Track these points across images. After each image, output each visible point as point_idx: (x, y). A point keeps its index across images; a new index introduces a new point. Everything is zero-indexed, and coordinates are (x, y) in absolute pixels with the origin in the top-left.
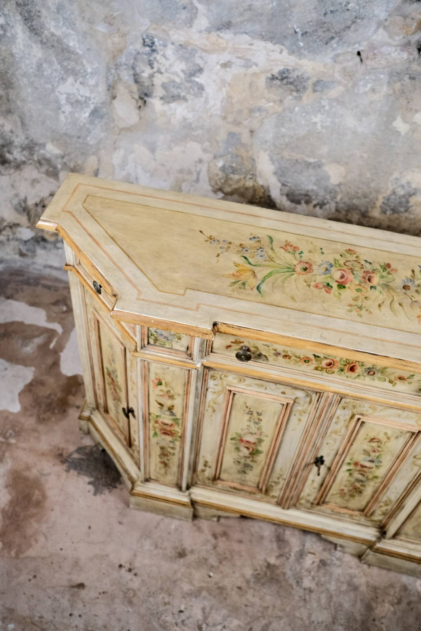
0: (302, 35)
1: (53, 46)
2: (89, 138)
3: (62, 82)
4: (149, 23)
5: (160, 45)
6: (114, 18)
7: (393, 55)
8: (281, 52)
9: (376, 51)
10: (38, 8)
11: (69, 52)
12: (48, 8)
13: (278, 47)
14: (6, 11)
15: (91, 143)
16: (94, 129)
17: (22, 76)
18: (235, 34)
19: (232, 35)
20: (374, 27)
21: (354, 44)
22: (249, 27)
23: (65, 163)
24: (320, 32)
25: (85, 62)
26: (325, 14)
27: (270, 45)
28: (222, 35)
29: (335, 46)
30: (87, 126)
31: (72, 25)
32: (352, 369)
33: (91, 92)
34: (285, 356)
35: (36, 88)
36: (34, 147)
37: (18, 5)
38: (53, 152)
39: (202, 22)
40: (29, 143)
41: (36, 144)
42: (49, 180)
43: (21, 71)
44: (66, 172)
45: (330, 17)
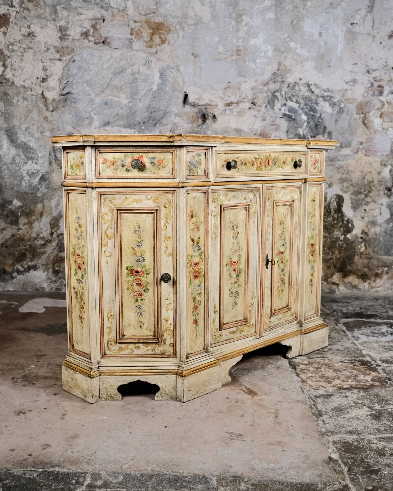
0: (143, 123)
1: (22, 147)
2: (38, 193)
3: (25, 164)
4: (71, 128)
6: (54, 129)
7: (185, 126)
9: (177, 125)
10: (16, 130)
11: (30, 149)
12: (22, 129)
13: (133, 131)
15: (39, 196)
16: (41, 187)
17: (3, 165)
18: (112, 127)
19: (110, 128)
20: (174, 117)
21: (167, 125)
22: (118, 123)
23: (23, 211)
24: (151, 121)
25: (38, 152)
26: (151, 113)
27: (129, 130)
28: (105, 128)
29: (159, 127)
30: (37, 186)
31: (32, 135)
33: (41, 167)
35: (10, 170)
36: (5, 205)
37: (6, 131)
38: (16, 205)
39: (96, 123)
40: (3, 203)
41: (7, 202)
42: (13, 227)
43: (3, 162)
44: (23, 217)
45: (153, 114)
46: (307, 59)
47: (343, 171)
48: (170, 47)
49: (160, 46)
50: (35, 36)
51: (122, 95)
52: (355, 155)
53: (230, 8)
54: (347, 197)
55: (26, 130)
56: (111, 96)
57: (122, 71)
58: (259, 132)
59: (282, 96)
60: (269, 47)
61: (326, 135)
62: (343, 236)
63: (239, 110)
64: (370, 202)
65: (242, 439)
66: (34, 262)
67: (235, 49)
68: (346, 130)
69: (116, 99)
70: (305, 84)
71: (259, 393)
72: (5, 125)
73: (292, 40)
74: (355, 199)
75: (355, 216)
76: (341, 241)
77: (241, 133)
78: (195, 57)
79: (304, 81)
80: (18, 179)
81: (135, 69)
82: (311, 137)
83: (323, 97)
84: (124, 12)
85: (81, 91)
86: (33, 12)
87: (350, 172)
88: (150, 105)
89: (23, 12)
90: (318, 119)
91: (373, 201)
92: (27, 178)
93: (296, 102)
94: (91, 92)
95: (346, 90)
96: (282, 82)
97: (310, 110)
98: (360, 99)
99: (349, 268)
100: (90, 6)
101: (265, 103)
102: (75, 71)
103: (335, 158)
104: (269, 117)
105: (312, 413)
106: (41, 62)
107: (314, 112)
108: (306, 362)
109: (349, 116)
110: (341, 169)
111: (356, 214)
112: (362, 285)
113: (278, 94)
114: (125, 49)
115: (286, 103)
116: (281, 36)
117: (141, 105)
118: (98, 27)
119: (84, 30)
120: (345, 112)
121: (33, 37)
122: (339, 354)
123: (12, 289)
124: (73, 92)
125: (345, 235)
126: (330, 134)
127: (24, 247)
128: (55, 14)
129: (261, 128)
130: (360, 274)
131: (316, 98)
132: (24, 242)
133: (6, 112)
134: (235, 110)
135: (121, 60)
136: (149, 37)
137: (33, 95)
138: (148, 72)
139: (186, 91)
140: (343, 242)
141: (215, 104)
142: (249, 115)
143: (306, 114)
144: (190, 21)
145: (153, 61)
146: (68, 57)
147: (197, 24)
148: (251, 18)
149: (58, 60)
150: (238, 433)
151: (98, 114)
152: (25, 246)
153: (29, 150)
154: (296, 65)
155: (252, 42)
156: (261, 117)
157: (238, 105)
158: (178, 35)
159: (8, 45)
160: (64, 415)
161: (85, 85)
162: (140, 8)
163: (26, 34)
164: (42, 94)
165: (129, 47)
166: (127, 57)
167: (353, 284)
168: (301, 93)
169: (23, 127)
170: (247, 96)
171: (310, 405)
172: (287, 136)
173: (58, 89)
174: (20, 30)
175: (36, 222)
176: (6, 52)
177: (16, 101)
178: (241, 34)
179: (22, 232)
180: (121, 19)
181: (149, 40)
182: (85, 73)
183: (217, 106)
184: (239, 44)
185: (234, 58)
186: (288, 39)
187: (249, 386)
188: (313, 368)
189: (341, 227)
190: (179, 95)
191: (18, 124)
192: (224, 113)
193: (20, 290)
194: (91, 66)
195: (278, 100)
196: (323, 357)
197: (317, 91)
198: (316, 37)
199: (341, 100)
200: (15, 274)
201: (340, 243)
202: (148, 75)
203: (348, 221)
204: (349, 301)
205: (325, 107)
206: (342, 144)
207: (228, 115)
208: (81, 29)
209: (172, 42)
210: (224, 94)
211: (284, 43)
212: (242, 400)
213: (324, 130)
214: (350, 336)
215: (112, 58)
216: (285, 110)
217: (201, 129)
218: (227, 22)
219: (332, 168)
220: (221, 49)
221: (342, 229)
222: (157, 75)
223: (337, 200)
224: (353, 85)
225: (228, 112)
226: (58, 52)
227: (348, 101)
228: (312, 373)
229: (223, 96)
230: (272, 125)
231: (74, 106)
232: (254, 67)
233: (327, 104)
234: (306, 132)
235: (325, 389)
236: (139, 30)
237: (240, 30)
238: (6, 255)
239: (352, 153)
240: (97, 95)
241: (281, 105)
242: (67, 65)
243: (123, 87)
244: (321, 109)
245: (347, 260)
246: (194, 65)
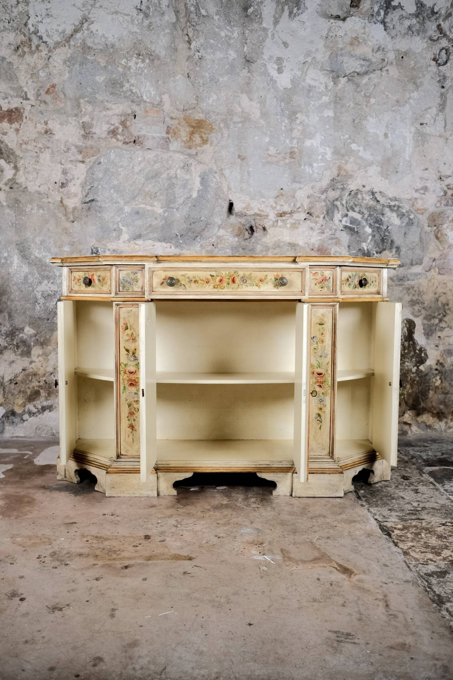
0: (181, 236)
1: (36, 264)
2: (55, 319)
3: (39, 284)
4: (95, 241)
5: (102, 252)
6: (75, 242)
7: (230, 240)
8: (171, 248)
10: (29, 244)
12: (36, 243)
13: (168, 245)
14: (9, 249)
17: (13, 285)
19: (142, 242)
20: (217, 229)
21: (209, 238)
22: (151, 235)
23: (37, 340)
24: (190, 234)
25: (55, 270)
27: (164, 244)
28: (136, 242)
29: (199, 240)
30: (54, 310)
31: (49, 250)
32: (234, 281)
34: (195, 281)
35: (22, 291)
36: (15, 333)
37: (17, 245)
38: (29, 333)
39: (125, 236)
40: (12, 330)
41: (17, 329)
42: (24, 359)
43: (13, 282)
44: (37, 347)
45: (193, 226)
46: (372, 164)
47: (414, 293)
48: (212, 148)
49: (200, 146)
50: (54, 134)
51: (156, 204)
52: (427, 273)
53: (282, 103)
54: (418, 322)
55: (41, 244)
56: (143, 203)
57: (156, 175)
58: (316, 246)
59: (343, 205)
60: (327, 149)
61: (394, 250)
62: (416, 368)
63: (293, 221)
64: (445, 328)
65: (353, 641)
66: (50, 401)
67: (289, 151)
68: (417, 245)
69: (149, 208)
70: (369, 191)
71: (355, 571)
72: (16, 238)
73: (354, 142)
74: (428, 325)
75: (428, 344)
76: (413, 373)
77: (296, 248)
78: (242, 160)
79: (367, 188)
80: (31, 301)
81: (172, 172)
82: (377, 253)
83: (389, 206)
84: (159, 106)
85: (107, 198)
86: (51, 106)
87: (422, 294)
88: (189, 215)
89: (39, 106)
90: (384, 232)
91: (448, 327)
92: (42, 301)
93: (359, 213)
94: (119, 200)
95: (416, 199)
96: (343, 189)
97: (375, 222)
98: (432, 209)
99: (423, 405)
100: (119, 99)
101: (323, 213)
102: (101, 175)
103: (404, 277)
104: (328, 230)
105: (430, 598)
106: (60, 165)
107: (380, 224)
108: (400, 526)
109: (420, 229)
110: (411, 290)
111: (429, 341)
112: (438, 425)
113: (338, 203)
114: (160, 150)
115: (348, 213)
116: (342, 137)
117: (178, 215)
118: (128, 123)
119: (112, 128)
120: (415, 224)
121: (50, 135)
122: (437, 515)
123: (22, 435)
124: (98, 199)
125: (418, 367)
126: (398, 248)
127: (37, 384)
128: (78, 109)
129: (319, 242)
130: (435, 412)
131: (381, 208)
132: (38, 377)
133: (17, 222)
134: (288, 221)
135: (155, 162)
136: (189, 136)
137: (49, 202)
138: (188, 177)
139: (231, 199)
140: (415, 375)
141: (265, 214)
142: (304, 227)
143: (370, 226)
144: (236, 119)
145: (194, 164)
146: (93, 159)
147: (244, 121)
148: (306, 116)
149: (81, 162)
150: (345, 631)
151: (127, 225)
152: (39, 382)
153: (44, 267)
154: (359, 170)
155: (308, 143)
156: (319, 229)
157: (292, 216)
158: (222, 134)
159: (21, 144)
160: (113, 610)
161: (112, 191)
162: (177, 102)
163: (43, 131)
164: (61, 202)
165: (165, 147)
166: (162, 158)
167: (428, 424)
168: (365, 202)
169: (38, 240)
170: (302, 205)
171: (424, 587)
172: (349, 251)
173: (80, 195)
174: (35, 127)
175: (53, 353)
176: (18, 152)
177: (30, 209)
178: (296, 133)
179: (35, 366)
180: (155, 116)
181: (189, 139)
182: (113, 177)
183: (267, 216)
184: (294, 146)
185: (287, 161)
186: (349, 141)
187: (341, 562)
188: (411, 533)
189: (412, 357)
190: (223, 204)
191: (31, 237)
192: (275, 225)
193: (32, 435)
194: (119, 170)
195: (338, 209)
196: (419, 519)
197: (382, 200)
198: (381, 138)
199: (410, 210)
200: (26, 417)
201: (412, 375)
202: (187, 180)
203: (421, 350)
204: (426, 444)
205: (392, 218)
206: (412, 260)
207: (280, 227)
208: (108, 126)
209: (215, 142)
210: (276, 203)
211: (344, 145)
212: (337, 582)
213: (391, 244)
214: (442, 490)
215: (144, 160)
216: (346, 222)
217: (249, 243)
218: (279, 120)
219: (401, 289)
220: (272, 150)
221: (414, 359)
222: (197, 181)
223: (408, 326)
224: (424, 194)
225: (280, 223)
226: (81, 153)
227: (419, 212)
228: (412, 541)
229: (274, 205)
230: (332, 239)
231: (99, 215)
232: (311, 173)
233: (394, 215)
234: (370, 246)
235: (436, 564)
236: (177, 128)
237: (294, 129)
238: (16, 393)
239: (423, 272)
240: (126, 203)
241: (342, 215)
242: (91, 168)
243: (157, 194)
244: (388, 220)
245: (420, 396)
246: (241, 168)
